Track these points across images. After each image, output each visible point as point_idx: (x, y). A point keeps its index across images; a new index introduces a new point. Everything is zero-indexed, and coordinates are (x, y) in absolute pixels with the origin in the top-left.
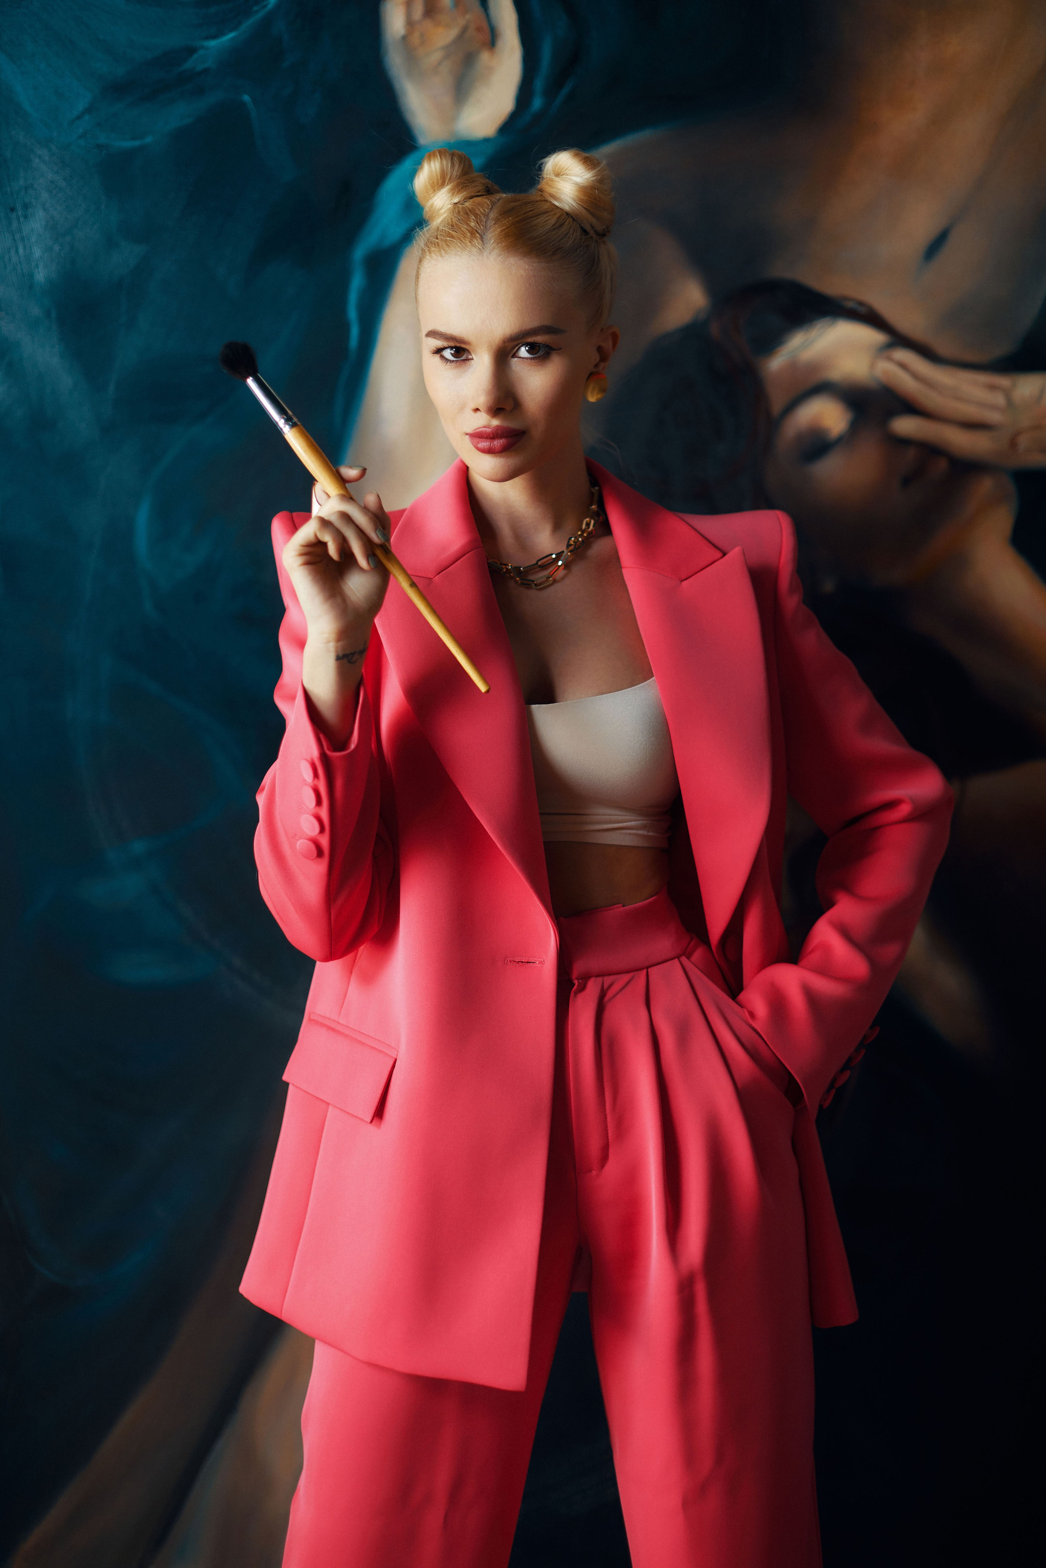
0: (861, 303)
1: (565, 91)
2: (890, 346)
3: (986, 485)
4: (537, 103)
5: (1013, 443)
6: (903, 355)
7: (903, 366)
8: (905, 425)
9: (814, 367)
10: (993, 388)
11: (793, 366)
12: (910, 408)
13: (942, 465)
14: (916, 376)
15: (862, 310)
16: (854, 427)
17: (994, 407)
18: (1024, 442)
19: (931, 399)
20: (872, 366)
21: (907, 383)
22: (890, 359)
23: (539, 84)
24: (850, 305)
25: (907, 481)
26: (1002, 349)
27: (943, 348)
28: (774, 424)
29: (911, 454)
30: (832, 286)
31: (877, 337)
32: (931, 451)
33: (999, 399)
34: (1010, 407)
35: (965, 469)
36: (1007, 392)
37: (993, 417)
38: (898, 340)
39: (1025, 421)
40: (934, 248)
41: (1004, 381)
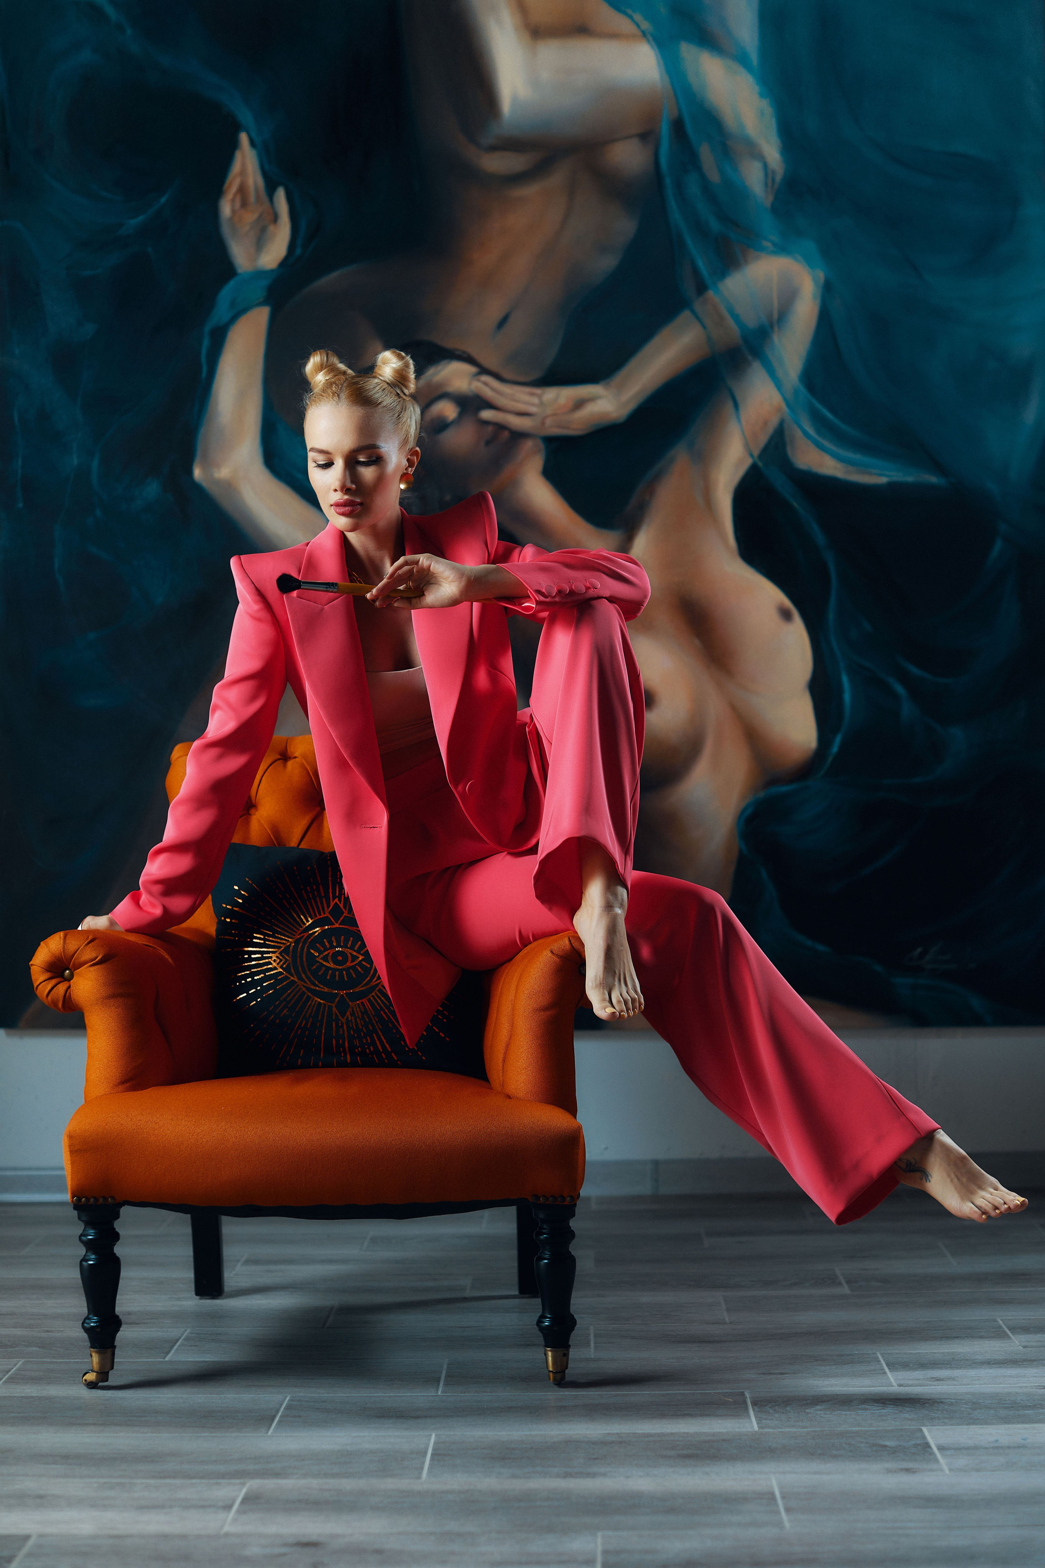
0: (464, 352)
1: (313, 244)
2: (479, 374)
3: (529, 444)
4: (298, 251)
5: (543, 423)
6: (485, 378)
7: (486, 384)
8: (486, 414)
9: (440, 385)
10: (532, 394)
11: (429, 384)
12: (490, 406)
13: (506, 434)
14: (493, 389)
15: (465, 355)
16: (461, 415)
17: (533, 405)
18: (548, 422)
19: (500, 401)
20: (470, 384)
21: (488, 393)
22: (479, 380)
23: (299, 242)
24: (457, 353)
25: (488, 443)
26: (537, 374)
27: (506, 375)
29: (490, 429)
30: (450, 343)
31: (472, 369)
32: (500, 427)
33: (535, 400)
34: (542, 404)
35: (518, 436)
36: (540, 396)
37: (533, 409)
38: (483, 370)
39: (549, 411)
40: (502, 323)
41: (538, 391)
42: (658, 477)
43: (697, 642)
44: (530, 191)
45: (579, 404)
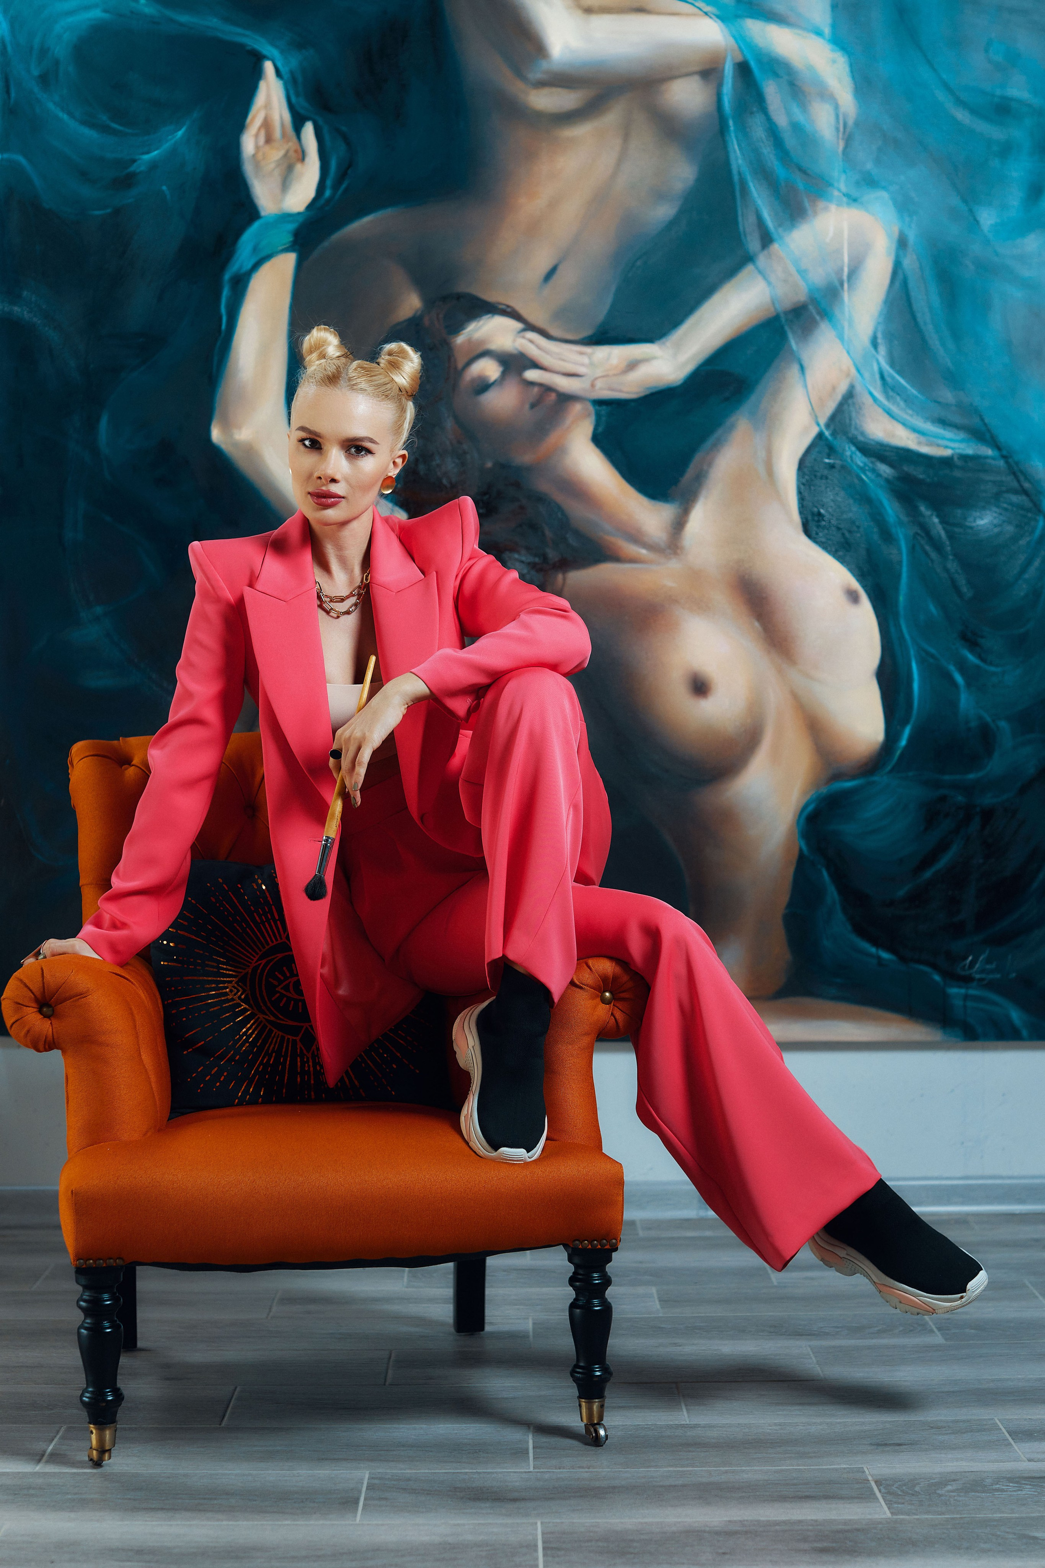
0: (508, 306)
1: (344, 186)
2: (524, 330)
3: (577, 408)
4: (328, 193)
5: (593, 385)
6: (531, 335)
7: (531, 341)
8: (531, 375)
9: (481, 342)
10: (582, 353)
11: (469, 341)
12: (536, 365)
13: (553, 396)
14: (539, 347)
15: (509, 310)
16: (504, 374)
17: (583, 365)
18: (599, 384)
19: (546, 360)
20: (514, 341)
21: (533, 351)
22: (524, 337)
23: (329, 183)
24: (502, 307)
25: (533, 406)
26: (587, 332)
27: (553, 332)
28: (459, 373)
29: (535, 390)
30: (492, 296)
31: (518, 325)
32: (547, 389)
33: (586, 360)
34: (592, 365)
35: (566, 399)
36: (590, 356)
37: (581, 370)
38: (530, 327)
39: (599, 372)
40: (549, 275)
41: (588, 350)
42: (717, 445)
43: (757, 624)
44: (581, 131)
45: (632, 365)
